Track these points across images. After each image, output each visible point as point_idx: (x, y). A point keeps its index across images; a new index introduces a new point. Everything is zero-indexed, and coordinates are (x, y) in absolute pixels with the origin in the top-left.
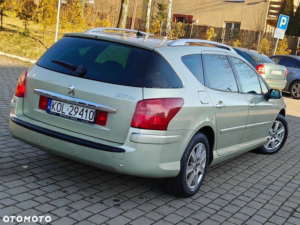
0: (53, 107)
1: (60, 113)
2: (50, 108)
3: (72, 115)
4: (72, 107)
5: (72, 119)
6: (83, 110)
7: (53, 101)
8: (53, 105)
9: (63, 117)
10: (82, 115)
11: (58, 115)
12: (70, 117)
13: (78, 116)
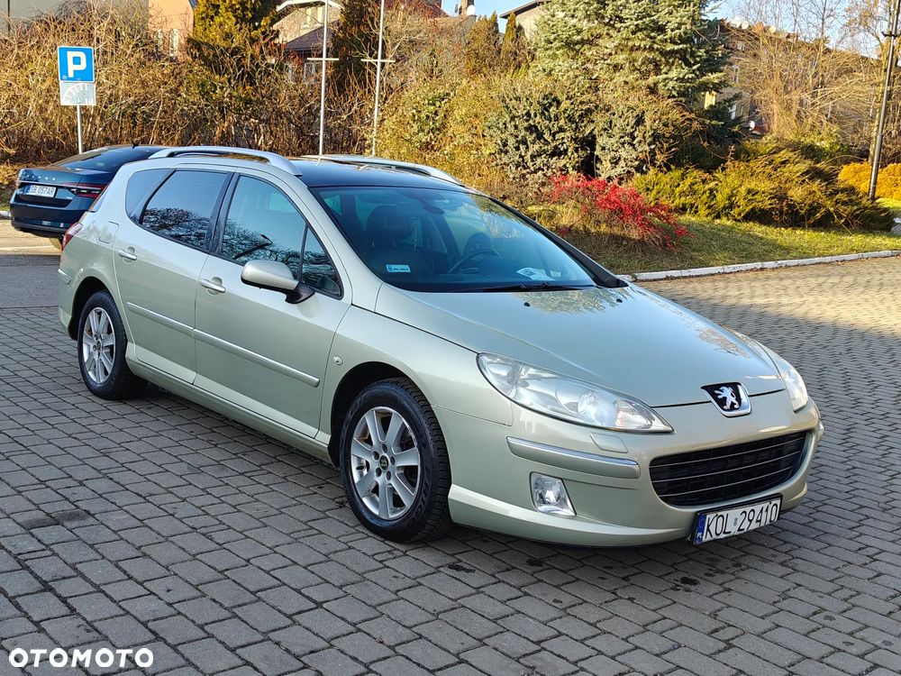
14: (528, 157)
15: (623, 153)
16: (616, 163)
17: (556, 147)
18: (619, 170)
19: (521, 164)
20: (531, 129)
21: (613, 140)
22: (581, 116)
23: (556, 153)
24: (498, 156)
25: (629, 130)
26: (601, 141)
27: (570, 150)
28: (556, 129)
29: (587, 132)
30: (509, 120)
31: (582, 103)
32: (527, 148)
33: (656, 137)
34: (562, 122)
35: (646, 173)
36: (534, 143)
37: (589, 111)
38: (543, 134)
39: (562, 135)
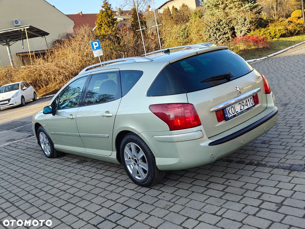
0: (229, 113)
1: (235, 113)
2: (228, 115)
3: (242, 109)
4: (240, 104)
5: (244, 112)
6: (246, 101)
7: (227, 108)
8: (229, 112)
9: (238, 115)
10: (247, 105)
11: (235, 116)
12: (242, 111)
13: (246, 107)
14: (217, 37)
15: (243, 29)
16: (241, 32)
17: (225, 32)
18: (243, 33)
19: (216, 39)
20: (217, 29)
21: (240, 26)
22: (229, 22)
23: (225, 34)
24: (209, 39)
25: (243, 22)
26: (236, 28)
27: (228, 32)
28: (223, 27)
29: (232, 26)
30: (210, 28)
31: (228, 19)
32: (217, 34)
33: (251, 22)
34: (224, 25)
35: (250, 32)
36: (218, 33)
37: (231, 20)
38: (220, 29)
39: (225, 28)
